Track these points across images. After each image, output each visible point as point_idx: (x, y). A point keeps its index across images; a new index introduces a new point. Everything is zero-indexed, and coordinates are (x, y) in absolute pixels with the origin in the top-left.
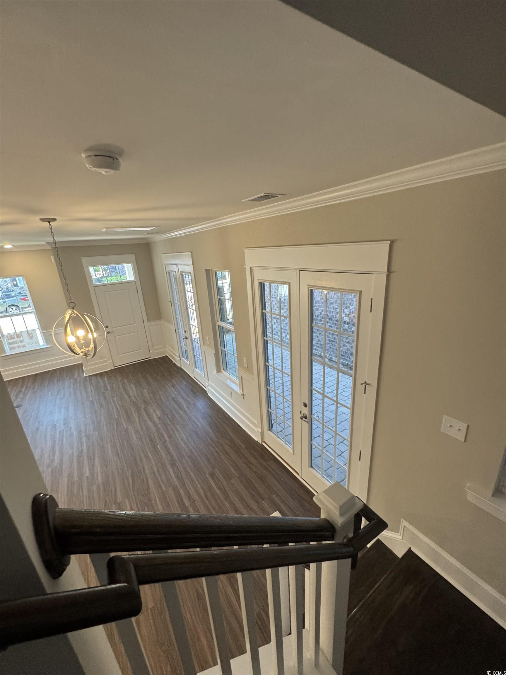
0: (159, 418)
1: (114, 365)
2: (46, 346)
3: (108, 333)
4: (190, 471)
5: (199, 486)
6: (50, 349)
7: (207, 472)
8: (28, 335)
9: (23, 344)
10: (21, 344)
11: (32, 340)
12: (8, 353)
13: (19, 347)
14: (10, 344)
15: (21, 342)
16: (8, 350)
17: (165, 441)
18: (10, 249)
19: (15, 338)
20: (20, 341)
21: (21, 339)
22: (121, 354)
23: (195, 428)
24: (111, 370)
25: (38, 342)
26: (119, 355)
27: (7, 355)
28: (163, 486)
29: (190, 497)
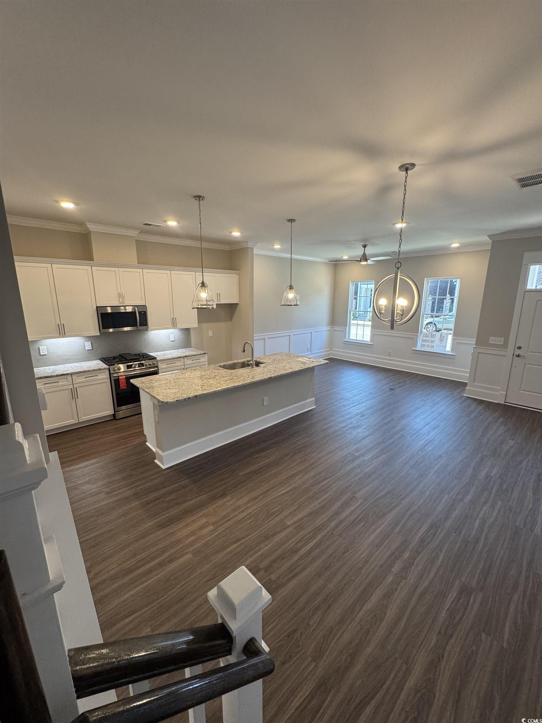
0: (487, 476)
1: (505, 400)
2: (450, 354)
3: (518, 356)
4: (444, 551)
5: (432, 575)
6: (453, 357)
7: (463, 580)
8: (440, 338)
9: (433, 344)
10: (430, 344)
11: (441, 343)
12: (419, 348)
13: (428, 346)
14: (423, 341)
15: (432, 342)
16: (420, 346)
17: (462, 500)
18: (458, 248)
19: (428, 337)
20: (431, 340)
21: (433, 339)
22: (523, 391)
23: (524, 526)
24: (498, 403)
25: (445, 347)
26: (520, 390)
27: (416, 349)
28: (399, 527)
29: (406, 569)
